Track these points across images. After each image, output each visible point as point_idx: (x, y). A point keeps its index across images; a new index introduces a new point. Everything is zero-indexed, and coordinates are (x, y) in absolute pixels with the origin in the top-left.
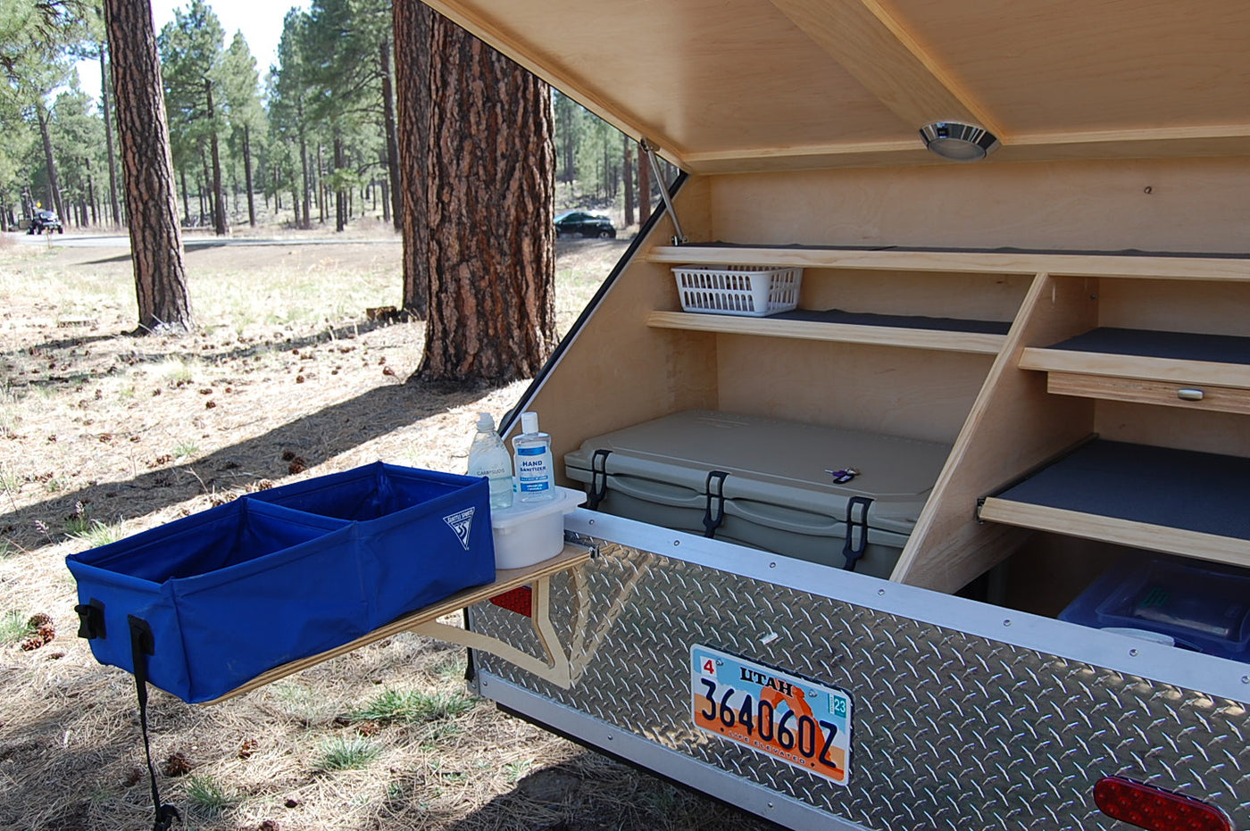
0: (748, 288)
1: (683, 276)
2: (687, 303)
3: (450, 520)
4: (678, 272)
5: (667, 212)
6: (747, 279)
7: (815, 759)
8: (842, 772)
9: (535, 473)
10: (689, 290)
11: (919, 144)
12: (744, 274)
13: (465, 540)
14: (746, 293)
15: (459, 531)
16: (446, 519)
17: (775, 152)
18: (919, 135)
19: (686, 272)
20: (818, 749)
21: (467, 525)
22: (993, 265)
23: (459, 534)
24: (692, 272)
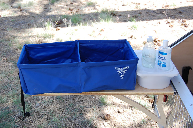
3: (118, 68)
9: (162, 61)
13: (122, 76)
15: (120, 73)
16: (116, 68)
21: (124, 72)
23: (120, 74)
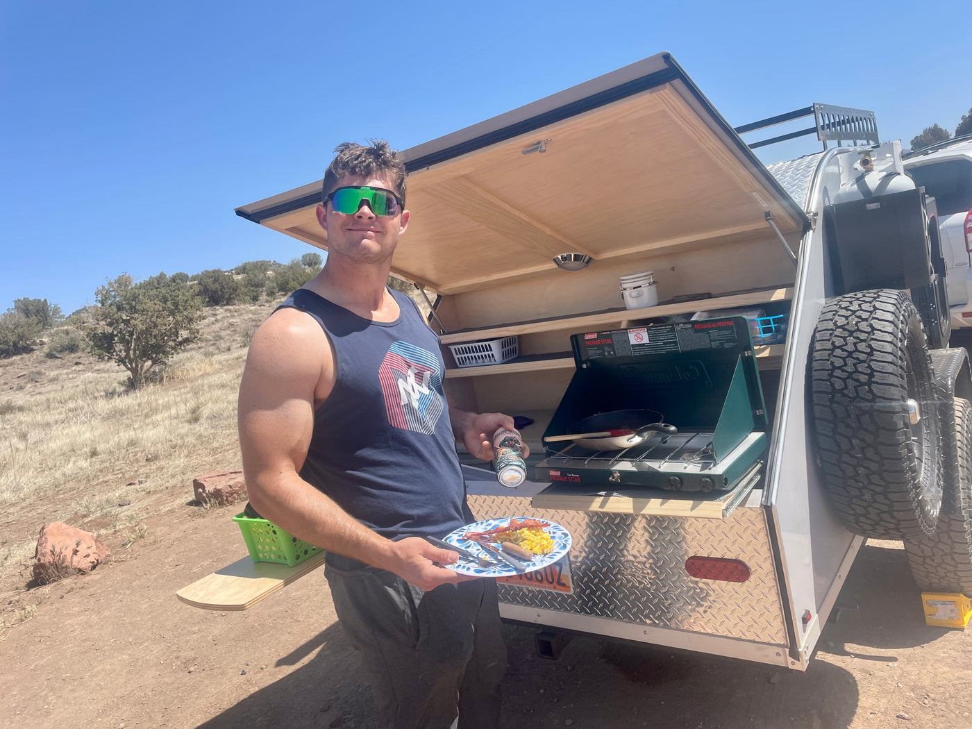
0: (491, 350)
1: (455, 349)
2: (460, 363)
4: (452, 348)
5: (435, 318)
6: (489, 345)
7: (555, 584)
8: (569, 587)
10: (460, 356)
11: (554, 266)
12: (487, 343)
14: (490, 353)
17: (484, 279)
18: (553, 262)
19: (456, 347)
20: (556, 579)
22: (601, 320)
24: (460, 346)
